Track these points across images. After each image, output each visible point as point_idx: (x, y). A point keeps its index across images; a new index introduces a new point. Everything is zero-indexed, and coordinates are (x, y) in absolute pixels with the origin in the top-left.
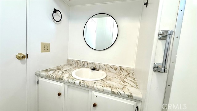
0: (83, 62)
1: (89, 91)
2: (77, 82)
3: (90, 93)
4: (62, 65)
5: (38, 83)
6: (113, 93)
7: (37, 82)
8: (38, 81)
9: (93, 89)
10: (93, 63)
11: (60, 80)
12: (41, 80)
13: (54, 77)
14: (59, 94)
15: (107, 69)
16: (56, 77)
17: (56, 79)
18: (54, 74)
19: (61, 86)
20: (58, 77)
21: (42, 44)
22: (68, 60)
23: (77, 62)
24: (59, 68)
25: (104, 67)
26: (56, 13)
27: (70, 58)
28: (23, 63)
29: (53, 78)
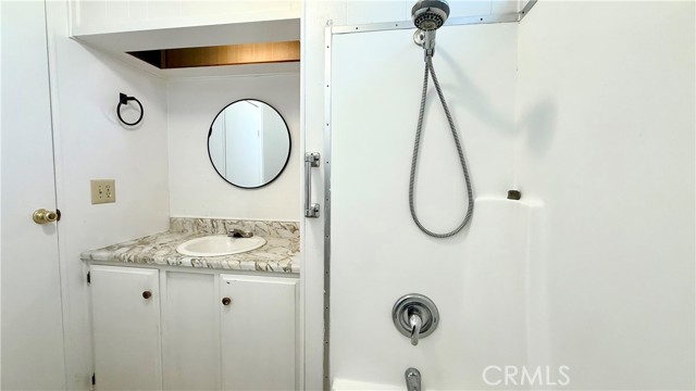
0: (212, 221)
1: (213, 275)
2: (187, 261)
3: (216, 278)
4: (152, 233)
5: (89, 281)
6: (259, 269)
7: (86, 277)
8: (89, 276)
9: (221, 269)
10: (239, 221)
11: (145, 262)
12: (96, 270)
13: (132, 258)
14: (147, 295)
15: (273, 232)
16: (135, 257)
17: (135, 261)
18: (131, 252)
19: (148, 276)
20: (141, 256)
21: (94, 183)
22: (172, 222)
23: (197, 223)
24: (143, 242)
25: (266, 228)
26: (126, 103)
27: (175, 216)
28: (49, 233)
29: (129, 260)
